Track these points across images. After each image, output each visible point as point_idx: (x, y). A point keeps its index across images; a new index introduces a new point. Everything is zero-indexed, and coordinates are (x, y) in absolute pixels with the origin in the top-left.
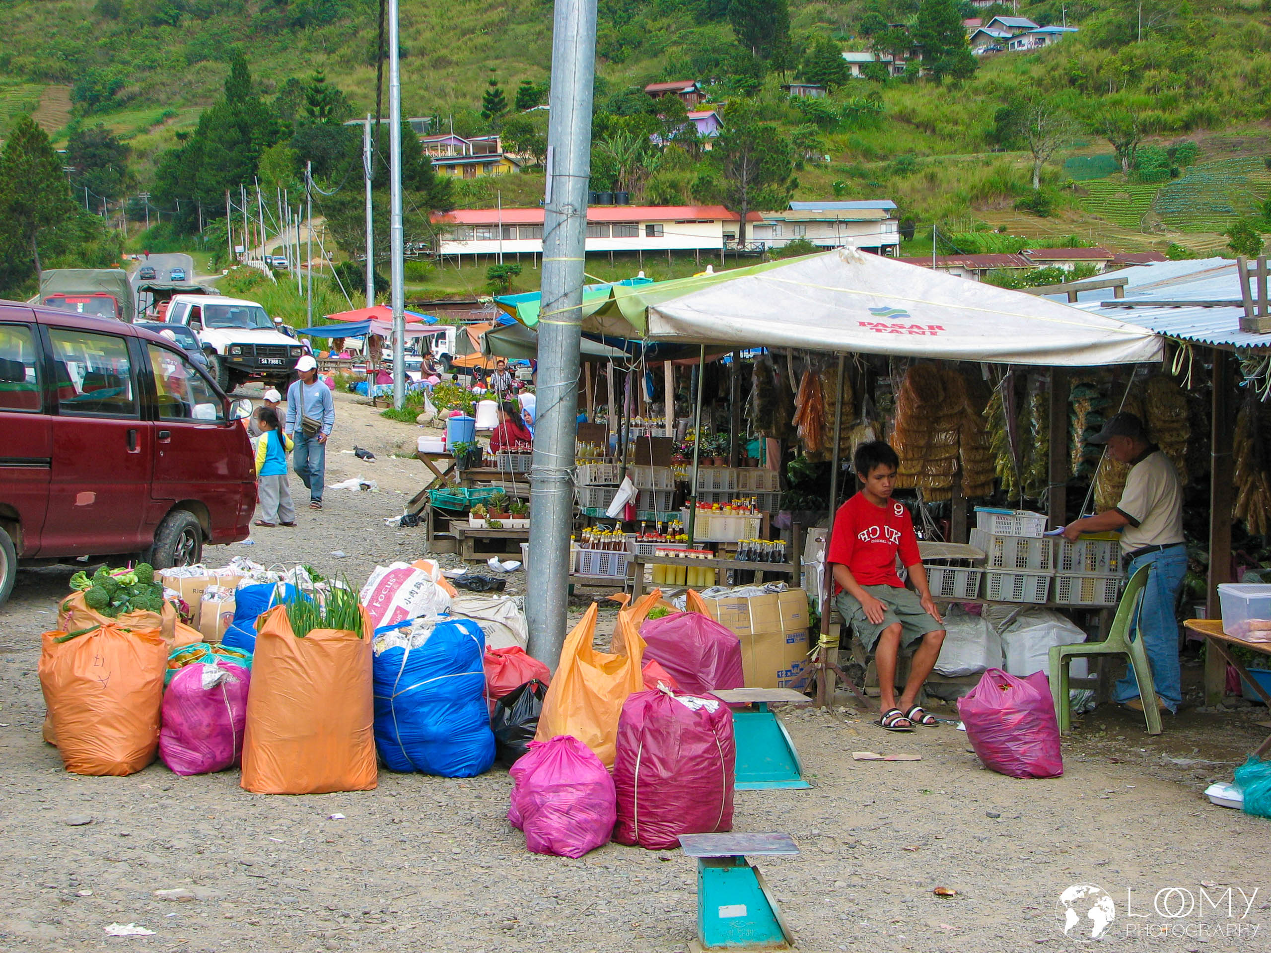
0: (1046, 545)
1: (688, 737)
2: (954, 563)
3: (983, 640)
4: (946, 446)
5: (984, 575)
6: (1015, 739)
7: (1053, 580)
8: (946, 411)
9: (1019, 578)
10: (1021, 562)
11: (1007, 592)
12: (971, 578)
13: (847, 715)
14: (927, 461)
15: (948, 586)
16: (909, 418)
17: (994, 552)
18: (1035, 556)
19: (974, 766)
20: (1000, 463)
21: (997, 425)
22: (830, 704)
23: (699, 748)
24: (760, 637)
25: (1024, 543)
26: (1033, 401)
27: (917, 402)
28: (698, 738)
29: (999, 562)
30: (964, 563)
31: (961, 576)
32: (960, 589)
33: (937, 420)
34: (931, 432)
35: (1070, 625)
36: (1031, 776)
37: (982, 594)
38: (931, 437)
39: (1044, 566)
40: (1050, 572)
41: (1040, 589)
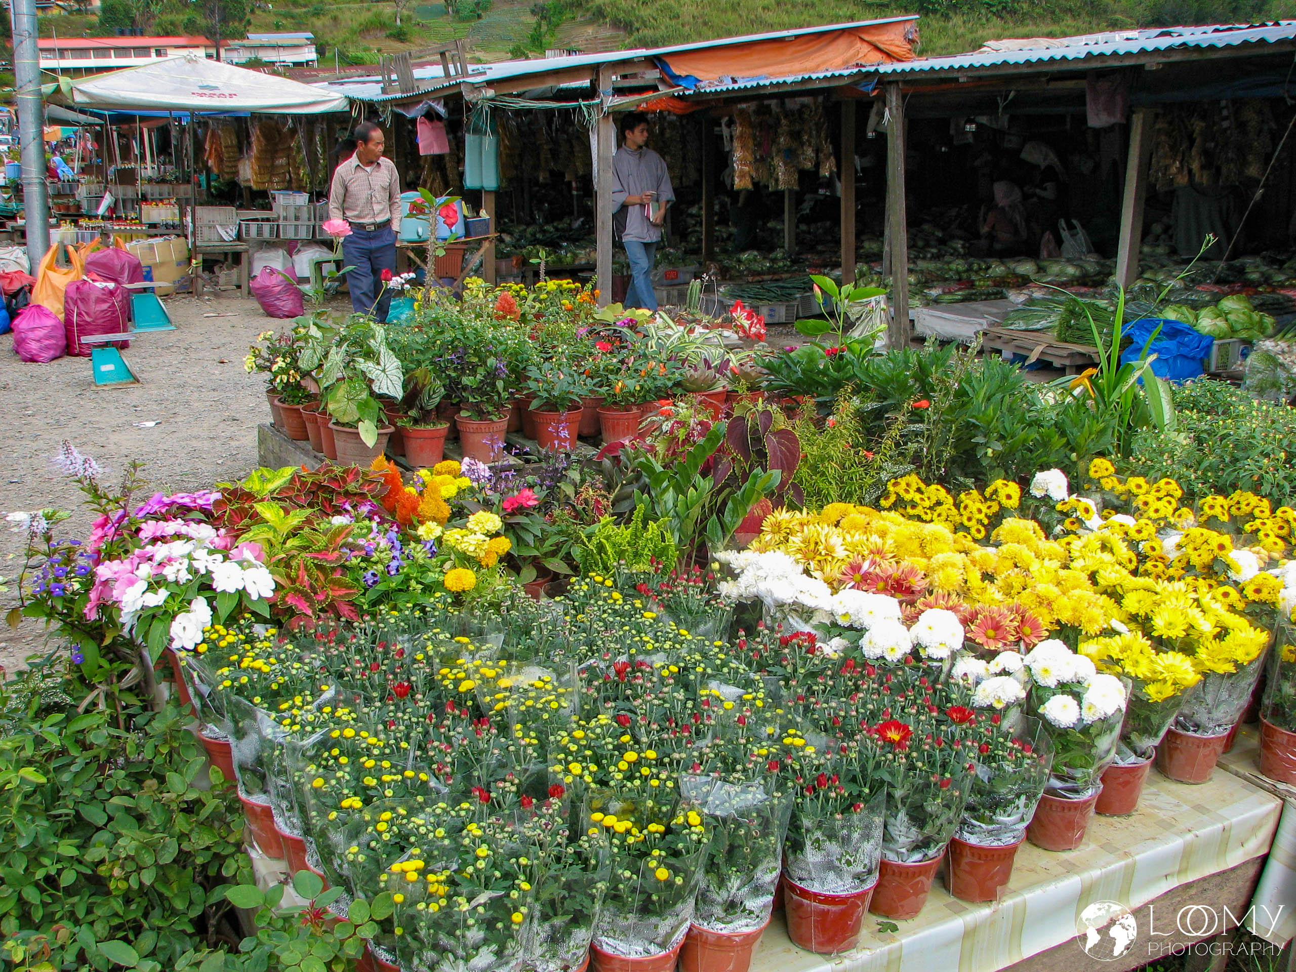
0: (309, 209)
1: (99, 301)
2: (263, 220)
3: (281, 259)
4: (282, 166)
5: (278, 226)
6: (278, 299)
7: (314, 227)
8: (280, 147)
9: (296, 227)
10: (297, 218)
11: (291, 235)
12: (272, 228)
13: (209, 300)
14: (272, 175)
15: (260, 232)
16: (260, 151)
17: (283, 214)
18: (305, 215)
19: (263, 315)
20: (302, 172)
21: (299, 152)
22: (200, 295)
23: (105, 306)
24: (162, 264)
25: (298, 208)
26: (318, 138)
27: (264, 143)
28: (104, 301)
29: (285, 219)
30: (268, 220)
31: (266, 227)
32: (266, 234)
33: (276, 152)
34: (273, 159)
35: (326, 250)
36: (288, 317)
37: (278, 235)
38: (273, 162)
39: (309, 220)
40: (312, 222)
41: (308, 232)
